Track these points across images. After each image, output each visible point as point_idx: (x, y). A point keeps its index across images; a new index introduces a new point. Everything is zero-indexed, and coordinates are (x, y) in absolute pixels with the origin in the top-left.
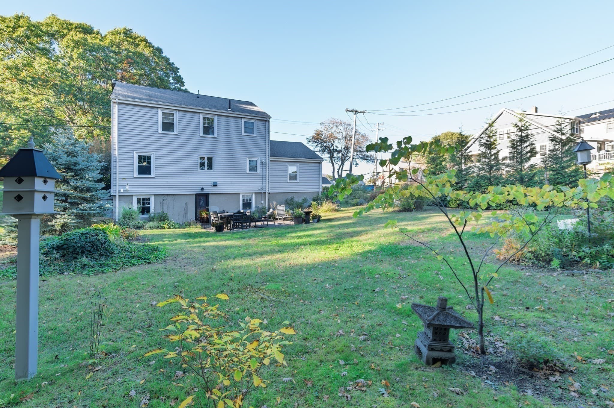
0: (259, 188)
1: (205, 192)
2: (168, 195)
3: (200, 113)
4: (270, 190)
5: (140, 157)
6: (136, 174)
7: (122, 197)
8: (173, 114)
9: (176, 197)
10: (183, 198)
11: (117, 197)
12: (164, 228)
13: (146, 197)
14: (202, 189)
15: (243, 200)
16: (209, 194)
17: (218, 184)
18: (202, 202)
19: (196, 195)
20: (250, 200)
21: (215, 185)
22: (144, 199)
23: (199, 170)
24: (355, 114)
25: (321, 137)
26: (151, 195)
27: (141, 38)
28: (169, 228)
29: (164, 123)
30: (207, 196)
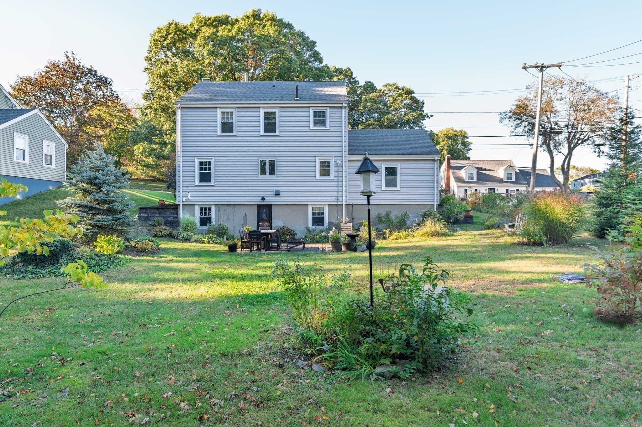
0: (334, 198)
1: (267, 202)
2: (228, 205)
3: (259, 107)
4: (348, 201)
5: (201, 163)
6: (197, 182)
7: (186, 207)
8: (232, 112)
9: (237, 207)
10: (243, 208)
11: (181, 206)
12: (203, 242)
13: (208, 207)
14: (263, 199)
15: (314, 214)
16: (271, 205)
17: (281, 193)
18: (264, 214)
19: (258, 205)
20: (323, 213)
21: (277, 194)
22: (206, 209)
23: (260, 176)
24: (541, 70)
25: (526, 109)
26: (212, 205)
27: (268, 17)
28: (209, 243)
29: (223, 124)
30: (269, 207)
